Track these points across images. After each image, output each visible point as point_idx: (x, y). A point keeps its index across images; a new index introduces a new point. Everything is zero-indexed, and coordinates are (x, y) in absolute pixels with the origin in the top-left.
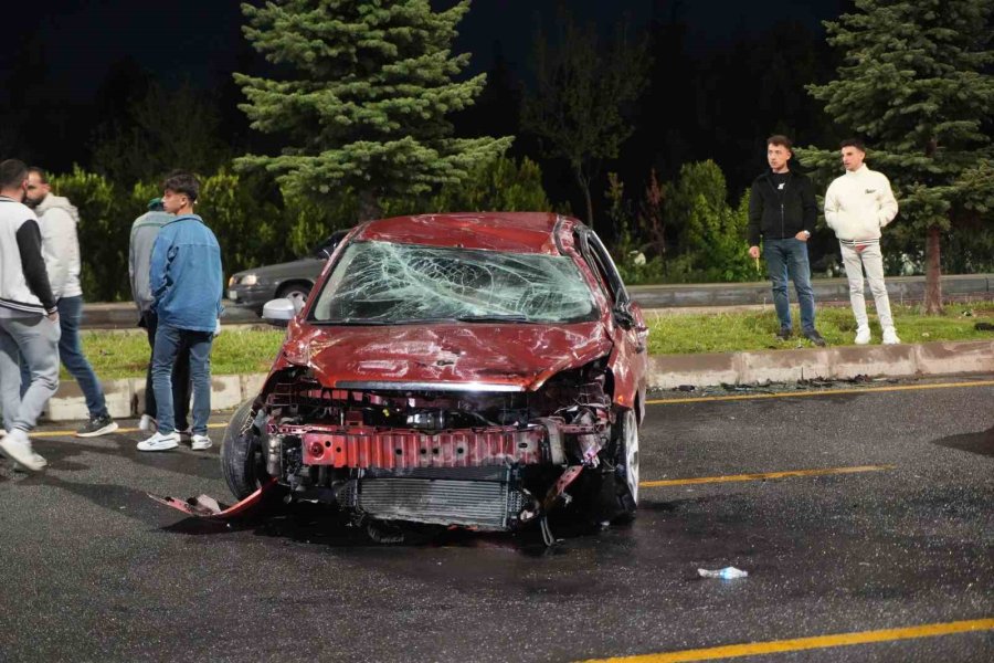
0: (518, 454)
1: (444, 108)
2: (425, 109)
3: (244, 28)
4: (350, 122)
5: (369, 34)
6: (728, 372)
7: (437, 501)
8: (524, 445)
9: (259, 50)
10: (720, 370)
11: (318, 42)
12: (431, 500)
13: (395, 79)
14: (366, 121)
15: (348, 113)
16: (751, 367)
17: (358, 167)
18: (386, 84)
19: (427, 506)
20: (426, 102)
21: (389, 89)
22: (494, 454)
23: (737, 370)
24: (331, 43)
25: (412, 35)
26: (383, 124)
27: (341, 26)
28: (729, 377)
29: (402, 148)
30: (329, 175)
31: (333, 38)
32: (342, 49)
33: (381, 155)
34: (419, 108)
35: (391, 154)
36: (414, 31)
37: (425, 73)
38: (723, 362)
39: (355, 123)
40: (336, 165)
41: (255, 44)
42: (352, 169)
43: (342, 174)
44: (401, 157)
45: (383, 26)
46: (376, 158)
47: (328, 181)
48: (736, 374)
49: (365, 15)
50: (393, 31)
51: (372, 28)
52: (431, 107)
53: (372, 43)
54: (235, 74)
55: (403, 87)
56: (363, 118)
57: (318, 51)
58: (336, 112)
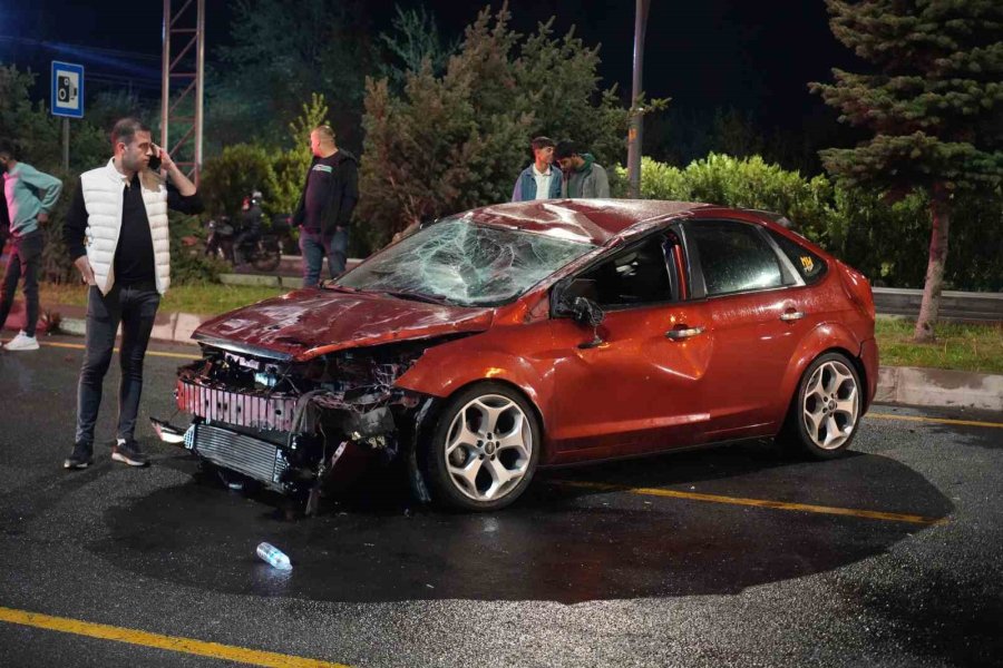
0: (275, 420)
2: (967, 103)
4: (883, 115)
5: (917, 28)
11: (866, 37)
13: (949, 74)
15: (885, 107)
18: (940, 79)
20: (966, 97)
24: (888, 37)
26: (921, 118)
27: (888, 19)
29: (917, 143)
31: (884, 31)
32: (892, 43)
33: (899, 148)
34: (957, 103)
35: (909, 149)
36: (972, 23)
37: (975, 66)
39: (888, 117)
40: (863, 159)
42: (874, 163)
43: (864, 167)
44: (916, 153)
45: (939, 18)
50: (948, 23)
53: (916, 36)
55: (956, 82)
56: (899, 112)
57: (870, 44)
58: (869, 106)
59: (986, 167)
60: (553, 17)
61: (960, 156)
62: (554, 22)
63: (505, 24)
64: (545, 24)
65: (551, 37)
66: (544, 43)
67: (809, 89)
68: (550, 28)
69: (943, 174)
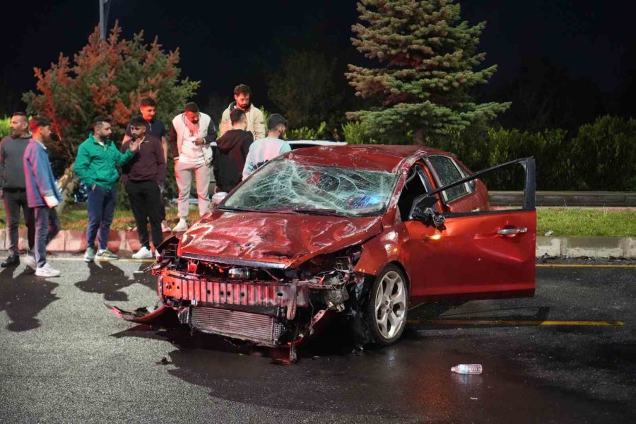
0: (276, 300)
1: (456, 84)
2: (445, 85)
3: (352, 39)
4: (399, 92)
5: (414, 41)
6: (615, 249)
7: (234, 325)
8: (281, 295)
9: (361, 52)
10: (610, 247)
11: (384, 46)
12: (230, 324)
13: (431, 68)
14: (409, 92)
15: (399, 87)
16: (632, 247)
17: (401, 118)
18: (425, 71)
19: (228, 327)
20: (445, 81)
21: (427, 73)
22: (262, 298)
23: (623, 248)
24: (395, 47)
25: (441, 42)
26: (419, 93)
27: (398, 37)
28: (616, 252)
29: (425, 108)
30: (385, 122)
31: (394, 44)
32: (399, 50)
33: (414, 110)
34: (440, 84)
35: (419, 111)
36: (443, 39)
37: (446, 64)
38: (612, 242)
39: (402, 92)
40: (389, 117)
41: (358, 48)
42: (397, 119)
43: (391, 122)
44: (424, 113)
45: (424, 37)
46: (411, 113)
47: (385, 126)
48: (622, 250)
49: (414, 30)
50: (430, 40)
51: (418, 38)
52: (450, 83)
53: (415, 46)
54: (349, 65)
55: (435, 72)
56: (407, 90)
57: (385, 51)
58: (391, 86)
59: (456, 121)
60: (143, 31)
61: (444, 115)
62: (144, 33)
63: (118, 35)
64: (138, 34)
65: (143, 43)
66: (139, 47)
67: (346, 77)
68: (142, 38)
69: (435, 125)
